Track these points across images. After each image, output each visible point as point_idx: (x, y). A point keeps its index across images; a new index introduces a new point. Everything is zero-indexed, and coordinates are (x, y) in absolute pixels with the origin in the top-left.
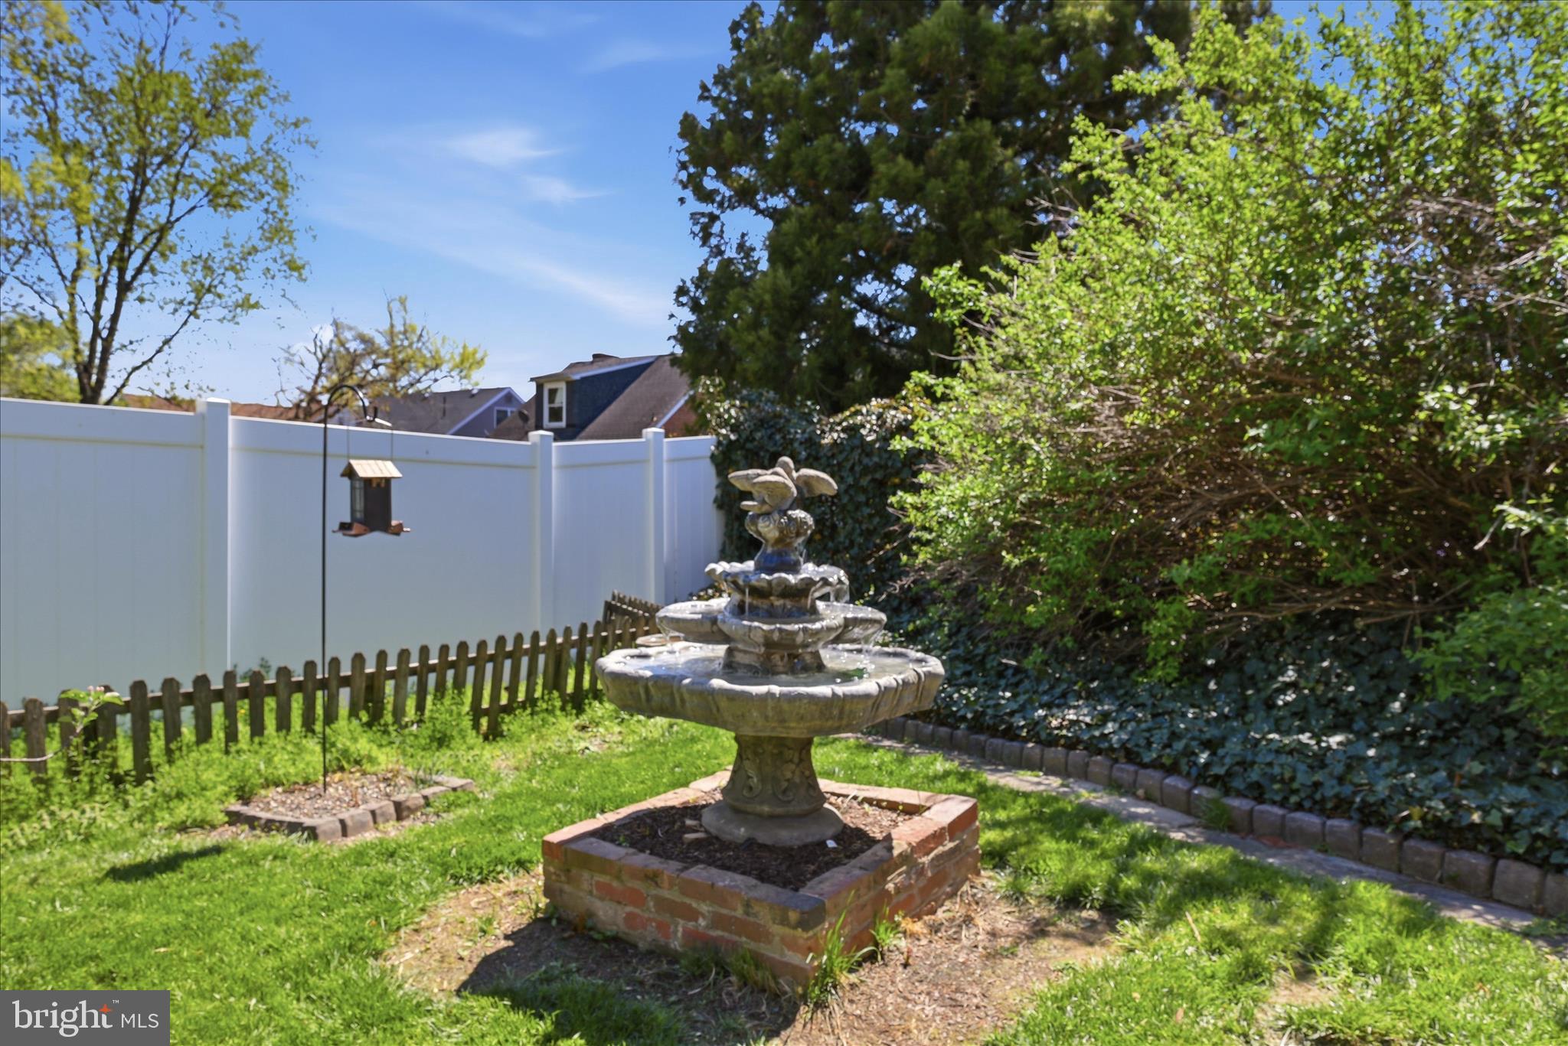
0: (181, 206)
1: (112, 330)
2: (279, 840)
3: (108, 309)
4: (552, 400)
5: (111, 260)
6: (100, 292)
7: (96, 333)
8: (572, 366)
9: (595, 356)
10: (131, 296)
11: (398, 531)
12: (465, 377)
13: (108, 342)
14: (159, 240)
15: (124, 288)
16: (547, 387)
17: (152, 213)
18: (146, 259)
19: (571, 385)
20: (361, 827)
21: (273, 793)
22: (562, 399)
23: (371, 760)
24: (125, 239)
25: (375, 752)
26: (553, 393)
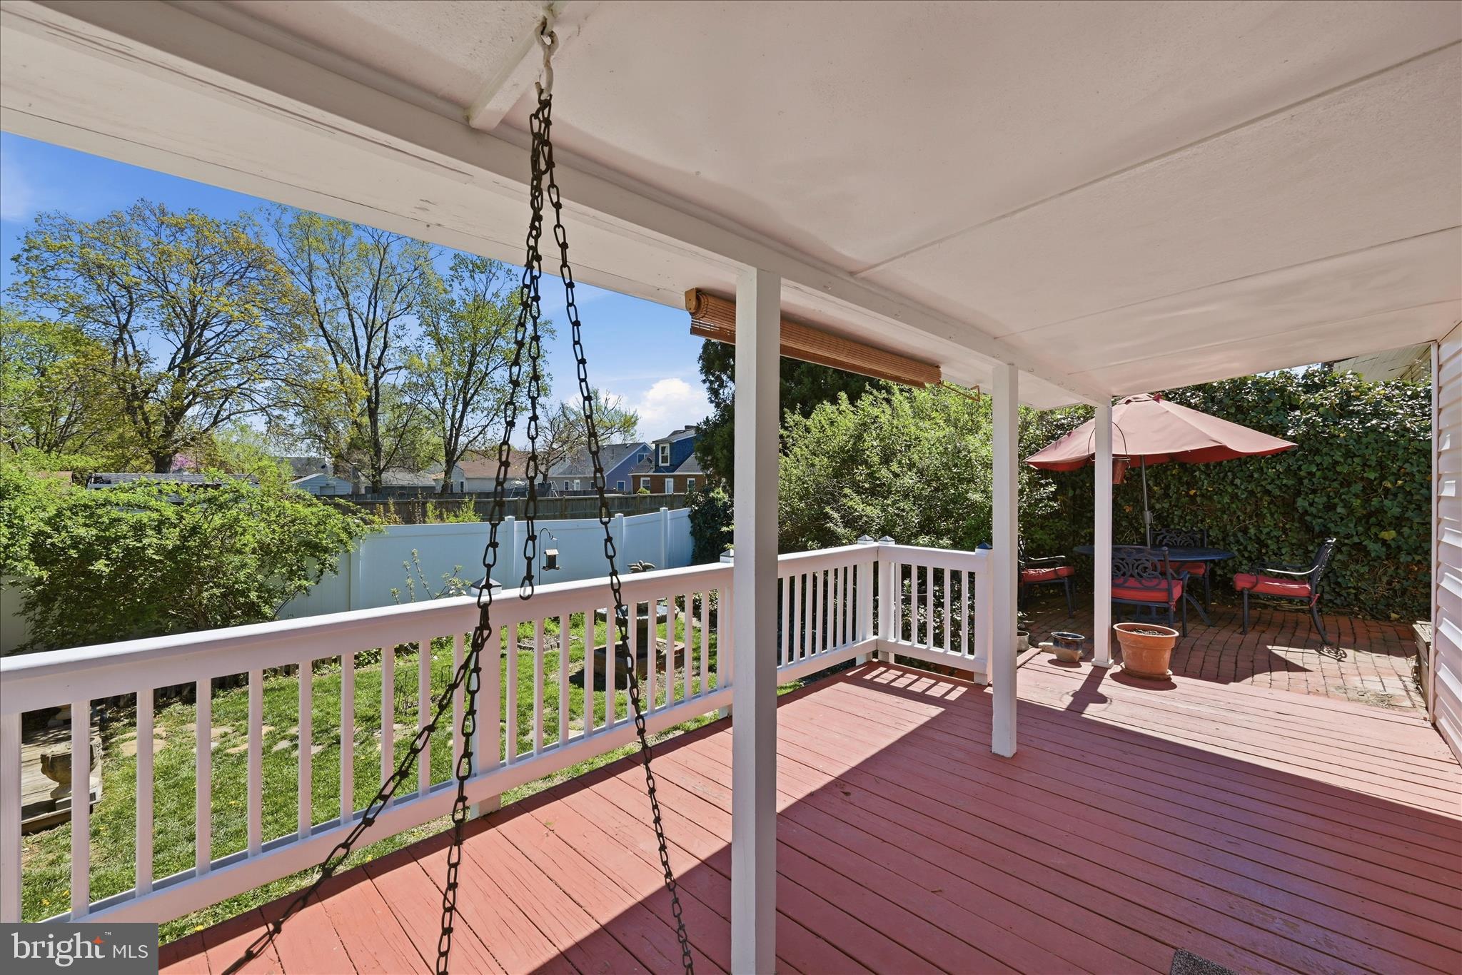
0: (492, 365)
1: (460, 425)
2: (527, 651)
3: (458, 415)
4: (663, 453)
5: (460, 390)
6: (455, 407)
7: (453, 425)
8: (675, 433)
9: (686, 427)
10: (469, 409)
11: (558, 569)
12: (626, 432)
13: (458, 430)
14: (480, 384)
15: (466, 404)
16: (661, 446)
17: (480, 366)
18: (476, 391)
19: (672, 444)
20: (548, 649)
21: (526, 640)
22: (667, 451)
23: (554, 631)
24: (466, 382)
25: (555, 629)
26: (663, 449)
